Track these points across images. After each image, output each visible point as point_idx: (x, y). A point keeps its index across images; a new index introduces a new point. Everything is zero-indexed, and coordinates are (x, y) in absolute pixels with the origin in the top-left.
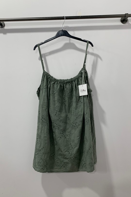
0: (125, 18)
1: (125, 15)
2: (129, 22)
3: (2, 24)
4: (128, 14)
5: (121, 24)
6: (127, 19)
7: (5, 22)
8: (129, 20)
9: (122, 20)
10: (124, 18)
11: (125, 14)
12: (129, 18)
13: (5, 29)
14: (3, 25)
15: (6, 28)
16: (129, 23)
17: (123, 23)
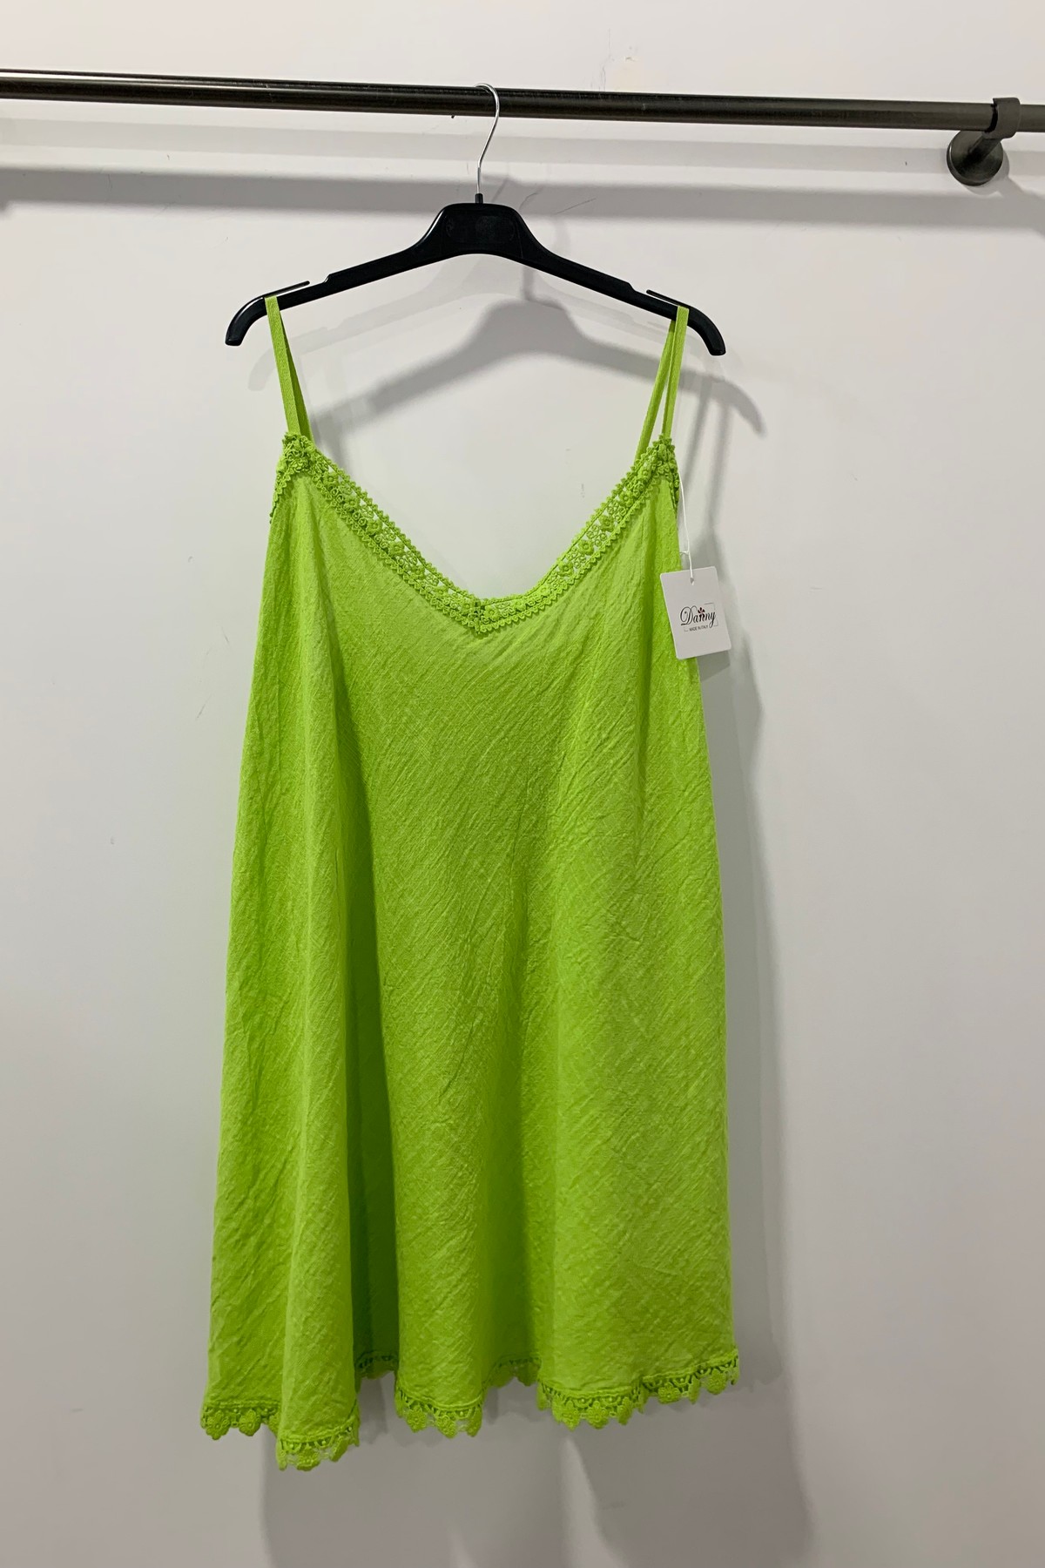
0: (988, 137)
1: (989, 112)
2: (1011, 176)
4: (1016, 101)
5: (950, 185)
6: (1001, 150)
8: (1011, 160)
10: (980, 134)
11: (997, 102)
16: (1015, 187)
17: (970, 180)
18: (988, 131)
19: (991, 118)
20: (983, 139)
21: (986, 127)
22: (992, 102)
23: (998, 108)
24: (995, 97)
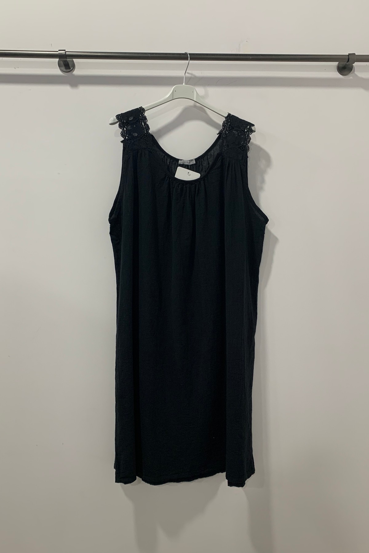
0: (347, 63)
1: (347, 57)
2: (355, 73)
3: (68, 63)
4: (355, 54)
5: (337, 75)
6: (352, 66)
7: (75, 60)
8: (355, 69)
9: (341, 66)
10: (345, 63)
11: (349, 54)
12: (356, 64)
13: (74, 75)
14: (70, 66)
15: (76, 72)
16: (356, 75)
17: (343, 74)
18: (348, 62)
19: (347, 59)
20: (346, 64)
21: (347, 61)
22: (348, 54)
23: (349, 56)
24: (349, 53)
